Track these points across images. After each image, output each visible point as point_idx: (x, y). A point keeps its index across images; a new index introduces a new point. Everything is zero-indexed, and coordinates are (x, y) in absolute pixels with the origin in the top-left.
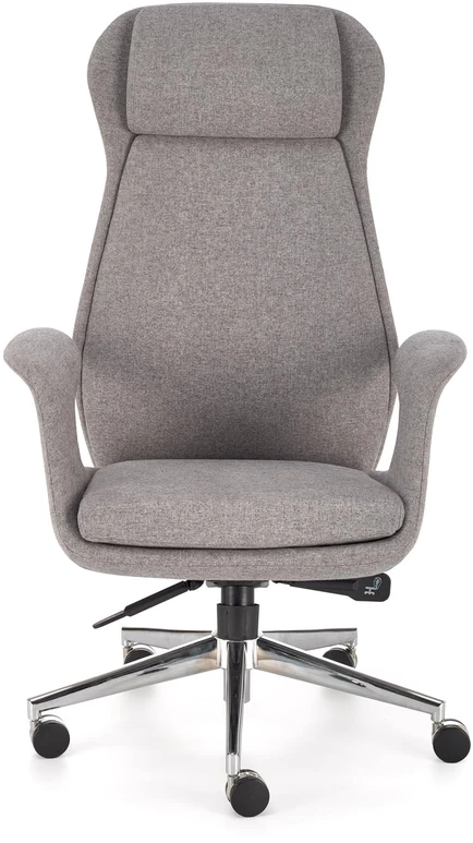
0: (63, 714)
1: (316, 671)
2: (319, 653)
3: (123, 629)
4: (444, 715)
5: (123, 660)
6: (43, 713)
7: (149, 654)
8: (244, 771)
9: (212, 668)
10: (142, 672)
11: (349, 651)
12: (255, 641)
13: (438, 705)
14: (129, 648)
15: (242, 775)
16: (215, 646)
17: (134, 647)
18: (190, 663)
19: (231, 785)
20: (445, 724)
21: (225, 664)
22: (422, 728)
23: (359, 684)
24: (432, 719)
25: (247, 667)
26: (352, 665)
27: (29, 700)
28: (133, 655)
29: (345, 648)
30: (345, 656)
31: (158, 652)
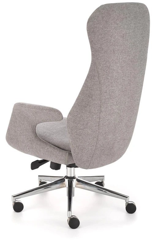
0: (22, 200)
1: (93, 188)
2: (93, 183)
3: (39, 176)
4: (129, 200)
5: (39, 185)
6: (16, 200)
7: (46, 183)
8: (72, 216)
9: (64, 187)
10: (44, 188)
11: (102, 182)
12: (76, 179)
13: (127, 197)
14: (40, 181)
15: (72, 217)
16: (64, 181)
17: (42, 181)
18: (58, 185)
19: (69, 220)
20: (129, 203)
21: (67, 186)
22: (122, 204)
23: (105, 192)
24: (125, 201)
25: (74, 187)
26: (103, 186)
27: (12, 196)
28: (41, 183)
29: (101, 181)
30: (101, 184)
31: (48, 182)
